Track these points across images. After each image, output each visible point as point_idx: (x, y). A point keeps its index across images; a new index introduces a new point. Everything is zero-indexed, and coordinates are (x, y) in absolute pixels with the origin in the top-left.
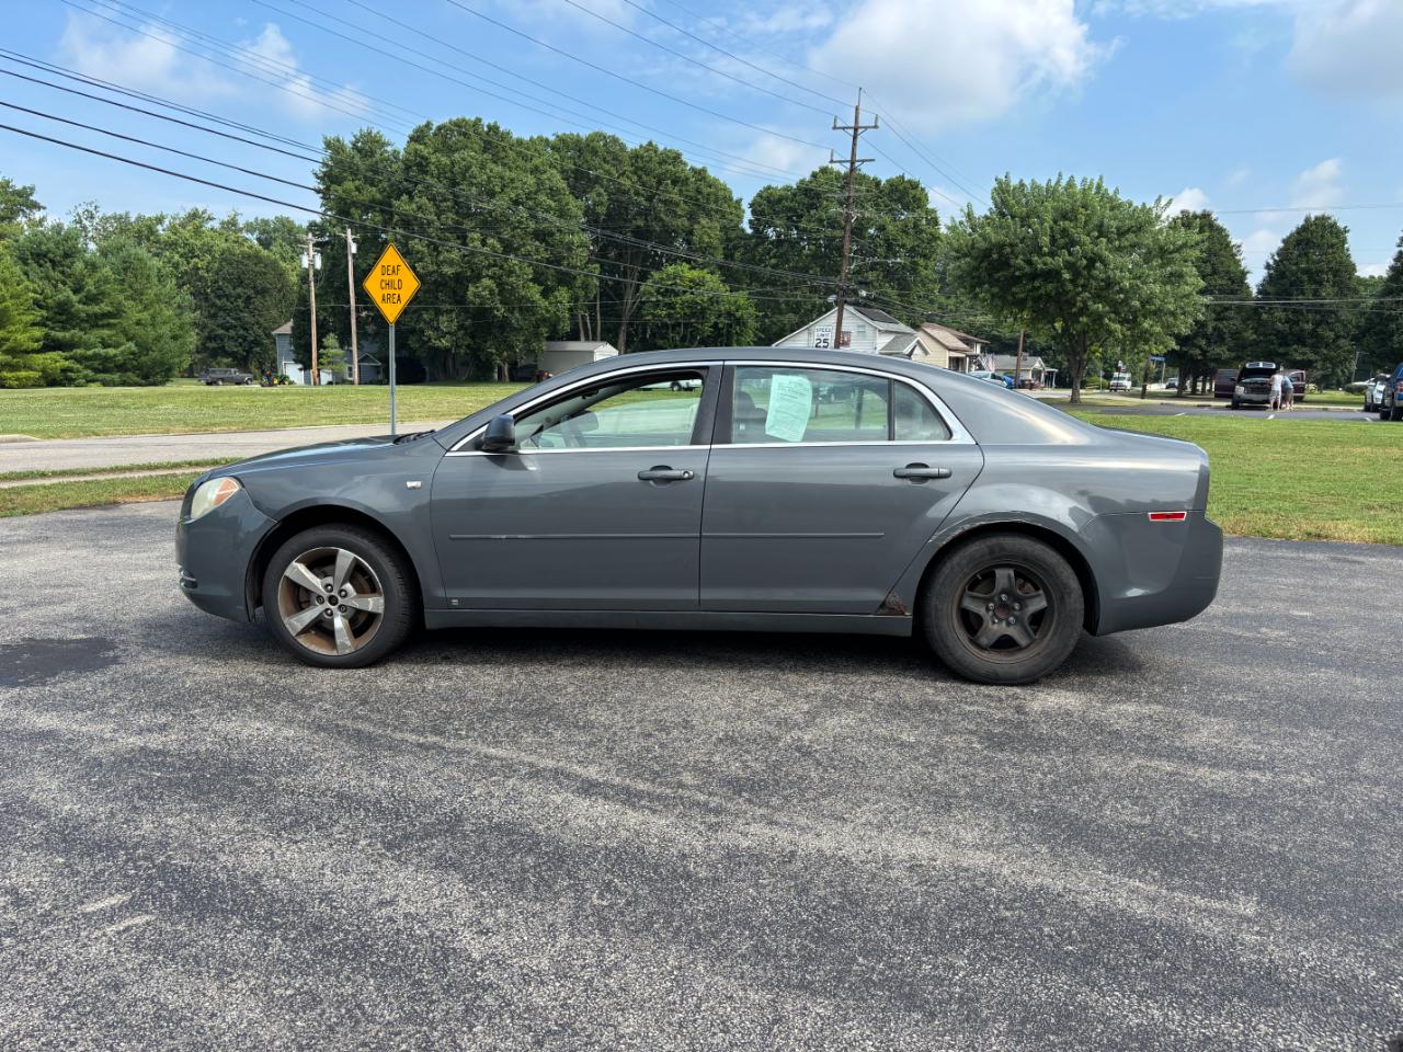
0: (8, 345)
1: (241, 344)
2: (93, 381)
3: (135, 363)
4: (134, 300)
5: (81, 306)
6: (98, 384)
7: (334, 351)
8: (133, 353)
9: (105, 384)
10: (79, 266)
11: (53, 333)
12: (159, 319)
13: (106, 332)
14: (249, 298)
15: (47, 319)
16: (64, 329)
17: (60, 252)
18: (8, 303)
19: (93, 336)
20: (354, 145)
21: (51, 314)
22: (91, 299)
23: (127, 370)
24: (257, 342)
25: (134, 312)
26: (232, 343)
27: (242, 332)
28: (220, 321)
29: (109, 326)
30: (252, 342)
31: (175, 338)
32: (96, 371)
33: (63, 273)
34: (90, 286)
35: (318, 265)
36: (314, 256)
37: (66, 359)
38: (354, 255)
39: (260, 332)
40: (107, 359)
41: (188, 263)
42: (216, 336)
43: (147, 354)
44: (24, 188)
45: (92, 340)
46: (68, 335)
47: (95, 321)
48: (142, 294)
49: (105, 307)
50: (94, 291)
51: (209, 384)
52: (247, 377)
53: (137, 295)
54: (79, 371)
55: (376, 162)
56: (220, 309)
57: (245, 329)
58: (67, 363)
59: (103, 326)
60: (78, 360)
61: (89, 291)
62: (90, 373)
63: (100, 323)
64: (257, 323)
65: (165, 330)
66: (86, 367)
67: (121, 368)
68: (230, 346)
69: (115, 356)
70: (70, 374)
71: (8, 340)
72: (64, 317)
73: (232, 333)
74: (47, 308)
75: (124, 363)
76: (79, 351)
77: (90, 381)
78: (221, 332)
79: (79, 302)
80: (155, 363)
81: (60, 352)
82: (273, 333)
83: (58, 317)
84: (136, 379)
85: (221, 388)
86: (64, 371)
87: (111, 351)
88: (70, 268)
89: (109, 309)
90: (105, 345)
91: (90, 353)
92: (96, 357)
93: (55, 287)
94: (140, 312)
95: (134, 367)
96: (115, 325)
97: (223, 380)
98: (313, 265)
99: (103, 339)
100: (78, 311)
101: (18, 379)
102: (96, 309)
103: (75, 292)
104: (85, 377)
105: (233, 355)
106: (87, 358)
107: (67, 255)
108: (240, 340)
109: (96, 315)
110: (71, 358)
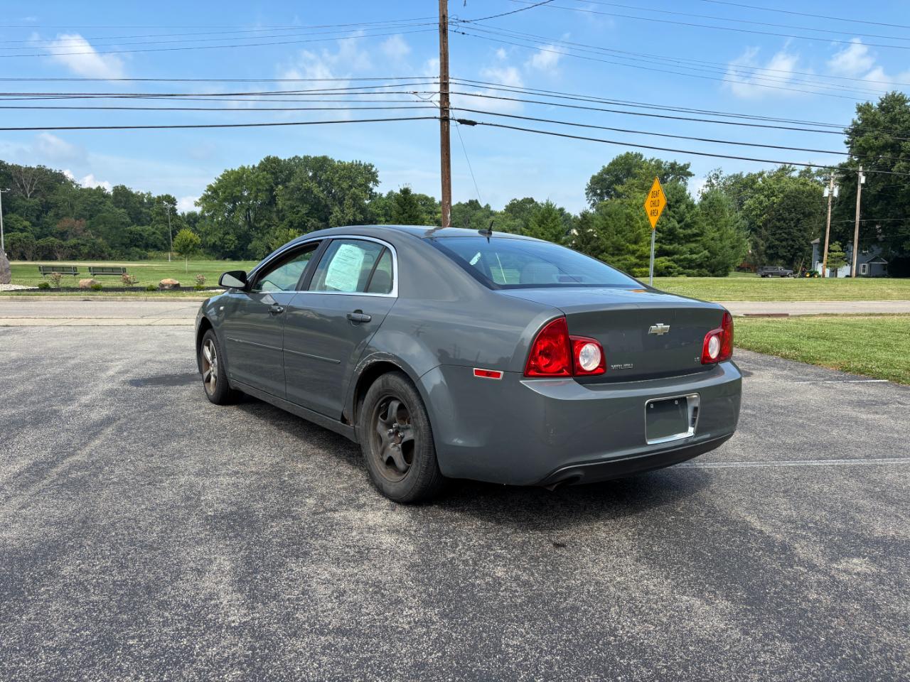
0: (638, 253)
1: (789, 251)
2: (682, 274)
3: (708, 263)
4: (712, 225)
5: (681, 230)
6: (684, 275)
7: (837, 254)
8: (707, 257)
9: (689, 275)
10: (683, 207)
11: (664, 246)
12: (725, 236)
13: (693, 245)
14: (799, 220)
15: (663, 238)
16: (671, 244)
17: (674, 200)
18: (641, 230)
19: (685, 248)
20: (880, 106)
21: (665, 235)
22: (688, 226)
23: (703, 267)
24: (801, 249)
25: (711, 233)
26: (784, 250)
27: (791, 242)
28: (777, 236)
29: (696, 241)
30: (797, 249)
31: (733, 248)
32: (684, 268)
33: (674, 212)
34: (688, 219)
35: (836, 194)
36: (833, 188)
37: (669, 261)
38: (862, 185)
39: (804, 242)
40: (691, 261)
41: (769, 200)
42: (774, 245)
43: (715, 258)
44: (685, 165)
45: (685, 249)
46: (671, 247)
47: (688, 239)
48: (717, 221)
49: (695, 230)
50: (690, 221)
51: (763, 276)
52: (789, 272)
53: (714, 223)
54: (675, 268)
55: (895, 115)
56: (779, 228)
57: (794, 241)
58: (668, 264)
59: (693, 242)
60: (675, 262)
61: (687, 221)
62: (681, 269)
63: (691, 240)
64: (802, 236)
65: (727, 243)
66: (680, 266)
67: (700, 266)
68: (782, 252)
69: (696, 259)
70: (670, 269)
71: (638, 250)
72: (671, 237)
73: (784, 243)
74: (663, 232)
75: (702, 263)
76: (676, 256)
77: (680, 274)
78: (777, 243)
79: (680, 228)
80: (719, 263)
81: (667, 257)
82: (812, 242)
83: (668, 237)
84: (708, 273)
85: (771, 279)
86: (667, 267)
87: (694, 256)
88: (678, 208)
89: (697, 231)
90: (692, 252)
91: (682, 257)
92: (685, 259)
93: (669, 220)
94: (715, 232)
95: (707, 266)
96: (699, 241)
97: (772, 274)
98: (832, 194)
99: (691, 249)
100: (680, 233)
101: (641, 272)
102: (689, 231)
103: (679, 222)
104: (678, 271)
105: (783, 257)
106: (681, 261)
107: (677, 201)
108: (789, 248)
109: (689, 235)
110: (672, 260)
